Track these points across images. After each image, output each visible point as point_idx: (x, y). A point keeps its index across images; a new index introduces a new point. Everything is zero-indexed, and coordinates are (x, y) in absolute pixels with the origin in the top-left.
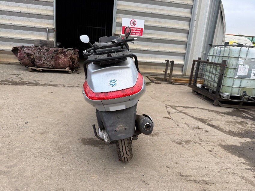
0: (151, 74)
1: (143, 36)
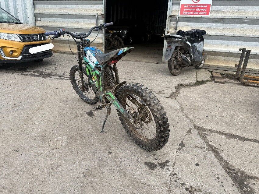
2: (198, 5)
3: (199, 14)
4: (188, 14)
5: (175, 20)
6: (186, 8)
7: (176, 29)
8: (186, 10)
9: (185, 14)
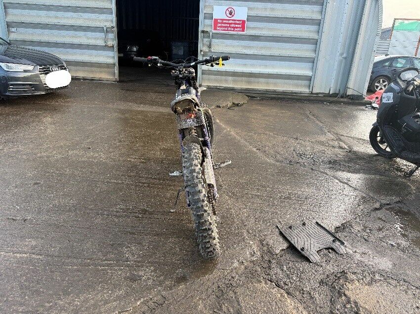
1: (245, 32)
2: (233, 20)
3: (234, 31)
4: (222, 30)
5: (209, 37)
6: (220, 23)
7: (210, 47)
8: (220, 25)
9: (219, 30)
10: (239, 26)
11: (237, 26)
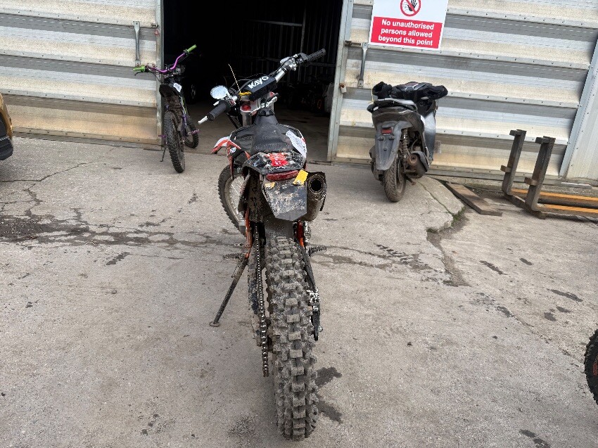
0: (454, 174)
1: (438, 49)
2: (415, 22)
3: (415, 45)
4: (389, 42)
5: (360, 57)
6: (386, 27)
7: (360, 77)
8: (386, 31)
9: (384, 42)
10: (426, 35)
11: (422, 35)
